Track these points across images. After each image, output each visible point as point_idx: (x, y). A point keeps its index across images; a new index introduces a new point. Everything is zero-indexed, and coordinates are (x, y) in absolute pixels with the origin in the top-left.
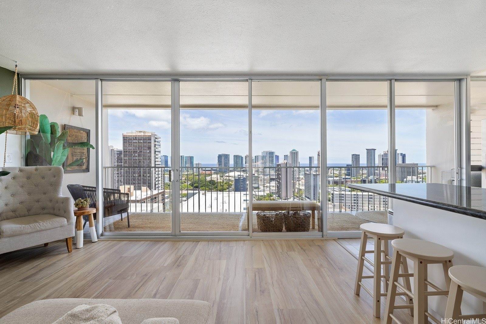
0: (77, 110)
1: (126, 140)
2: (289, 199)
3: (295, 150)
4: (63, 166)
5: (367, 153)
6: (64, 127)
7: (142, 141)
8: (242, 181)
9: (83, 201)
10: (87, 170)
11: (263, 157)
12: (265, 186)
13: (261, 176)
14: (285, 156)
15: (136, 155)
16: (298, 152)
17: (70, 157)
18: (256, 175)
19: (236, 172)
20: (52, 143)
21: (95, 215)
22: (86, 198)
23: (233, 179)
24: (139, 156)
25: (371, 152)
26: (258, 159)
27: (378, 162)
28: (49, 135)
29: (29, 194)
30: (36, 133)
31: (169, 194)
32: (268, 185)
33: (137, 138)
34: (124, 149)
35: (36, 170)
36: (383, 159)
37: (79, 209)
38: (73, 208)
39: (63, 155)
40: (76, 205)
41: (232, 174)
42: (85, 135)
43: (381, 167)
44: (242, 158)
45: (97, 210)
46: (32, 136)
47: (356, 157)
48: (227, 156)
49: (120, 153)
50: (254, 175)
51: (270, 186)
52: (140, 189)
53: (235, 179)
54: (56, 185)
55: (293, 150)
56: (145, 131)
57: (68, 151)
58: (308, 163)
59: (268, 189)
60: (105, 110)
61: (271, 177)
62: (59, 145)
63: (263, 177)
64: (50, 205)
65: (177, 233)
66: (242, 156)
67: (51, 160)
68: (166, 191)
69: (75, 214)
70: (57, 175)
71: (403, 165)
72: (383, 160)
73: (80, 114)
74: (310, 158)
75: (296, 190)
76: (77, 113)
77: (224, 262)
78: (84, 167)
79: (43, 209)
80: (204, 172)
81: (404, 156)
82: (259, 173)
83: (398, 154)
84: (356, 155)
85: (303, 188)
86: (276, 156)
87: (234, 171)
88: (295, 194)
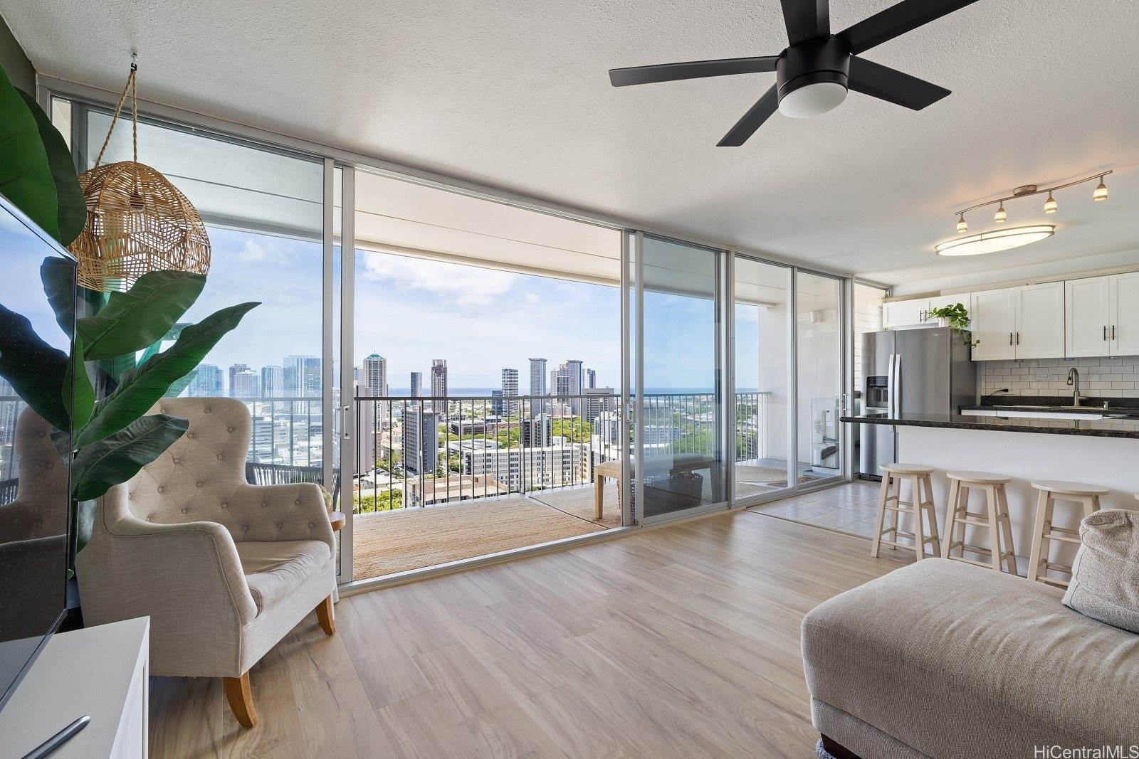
2: (363, 476)
3: (377, 356)
5: (532, 367)
11: (288, 373)
12: (295, 447)
13: (282, 421)
16: (384, 361)
18: (268, 419)
25: (537, 365)
26: (270, 376)
27: (550, 386)
32: (306, 444)
36: (558, 378)
43: (555, 397)
47: (511, 375)
50: (261, 418)
51: (309, 448)
55: (373, 356)
58: (409, 386)
59: (305, 454)
61: (313, 424)
63: (288, 425)
66: (220, 368)
71: (592, 391)
72: (558, 381)
74: (414, 376)
75: (382, 452)
81: (592, 374)
82: (275, 415)
83: (584, 370)
84: (511, 370)
85: (397, 446)
88: (380, 463)
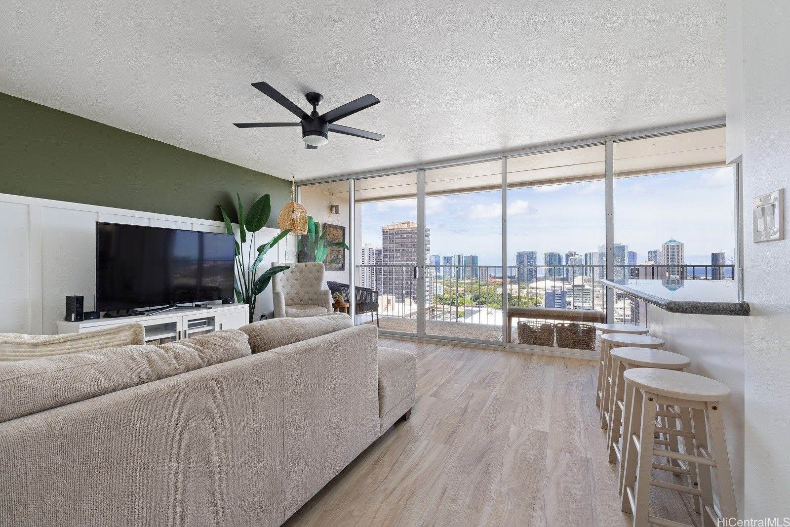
0: (335, 208)
1: (388, 235)
4: (324, 262)
6: (325, 226)
7: (405, 236)
8: (560, 296)
9: (339, 294)
10: (343, 268)
11: (602, 256)
14: (649, 252)
15: (399, 254)
16: (682, 245)
17: (329, 256)
19: (548, 281)
20: (316, 242)
21: (348, 308)
22: (341, 292)
23: (543, 293)
24: (402, 256)
26: (590, 259)
28: (314, 235)
29: (301, 286)
30: (306, 233)
31: (441, 311)
33: (400, 232)
34: (384, 248)
35: (306, 266)
37: (336, 302)
38: (331, 301)
39: (324, 253)
40: (334, 298)
41: (541, 284)
42: (341, 232)
44: (560, 258)
45: (350, 305)
46: (303, 236)
48: (531, 256)
49: (379, 253)
50: (583, 286)
52: (403, 302)
53: (546, 293)
54: (319, 279)
55: (669, 241)
56: (410, 221)
57: (327, 250)
60: (358, 204)
62: (321, 244)
64: (315, 296)
65: (422, 335)
66: (561, 255)
67: (315, 258)
68: (438, 306)
69: (333, 305)
70: (320, 270)
73: (337, 212)
74: (715, 256)
76: (334, 211)
77: (461, 363)
78: (340, 265)
79: (311, 300)
80: (493, 280)
82: (594, 284)
86: (630, 253)
87: (545, 278)
